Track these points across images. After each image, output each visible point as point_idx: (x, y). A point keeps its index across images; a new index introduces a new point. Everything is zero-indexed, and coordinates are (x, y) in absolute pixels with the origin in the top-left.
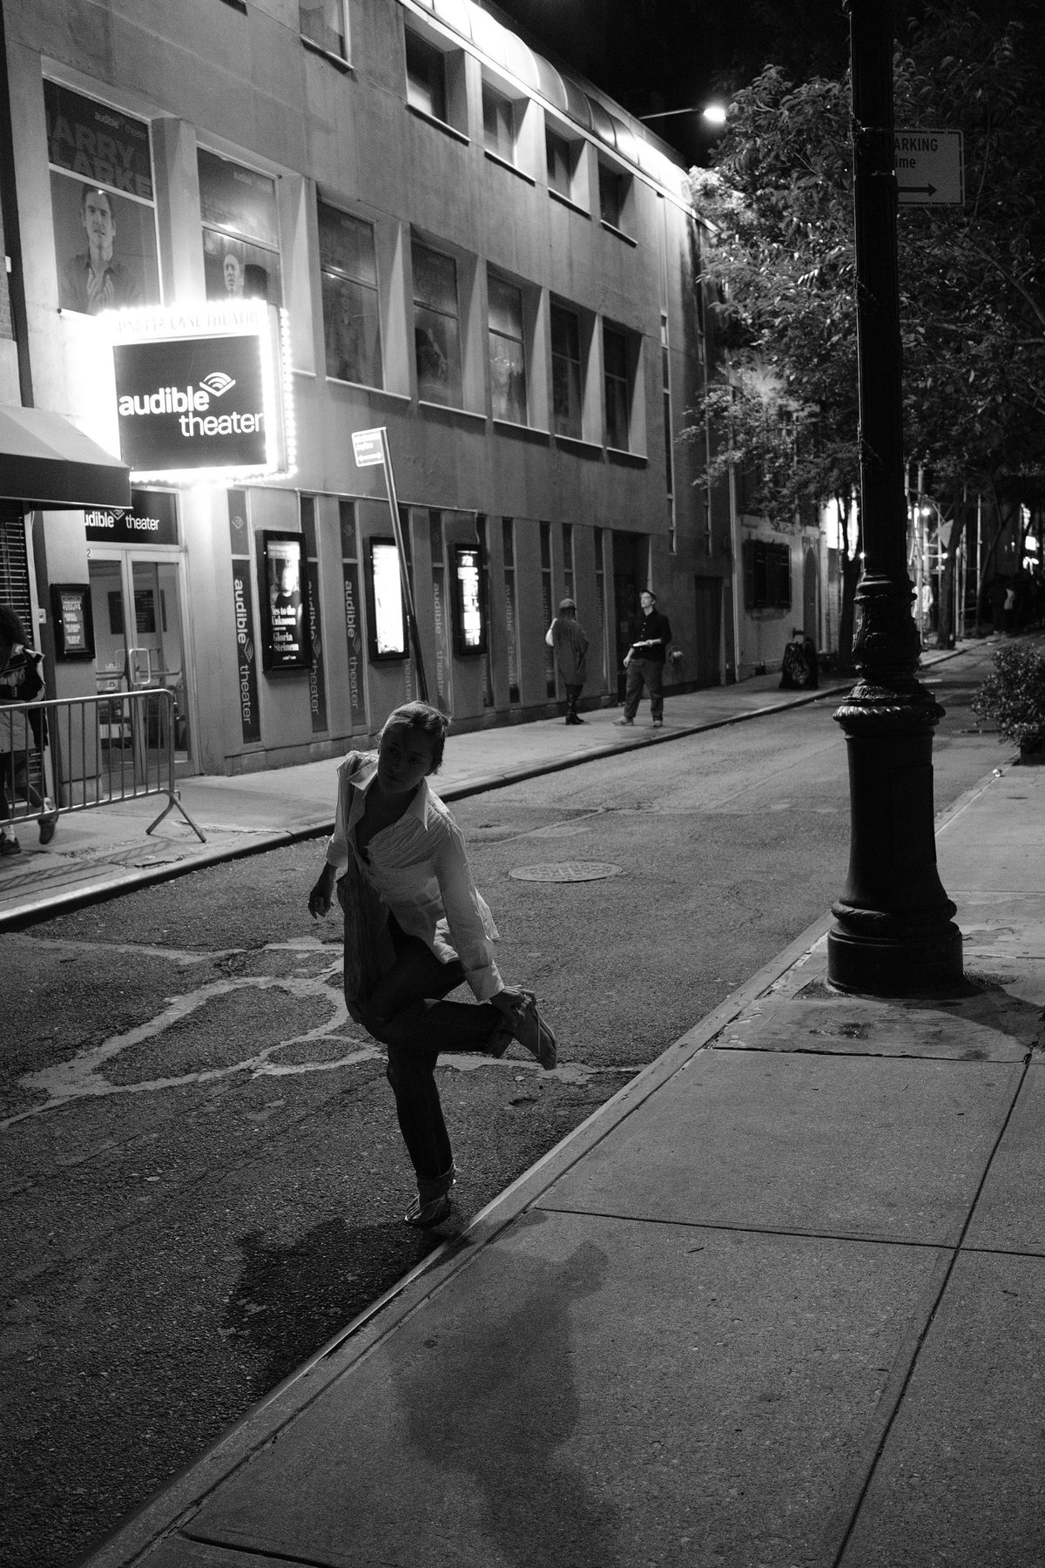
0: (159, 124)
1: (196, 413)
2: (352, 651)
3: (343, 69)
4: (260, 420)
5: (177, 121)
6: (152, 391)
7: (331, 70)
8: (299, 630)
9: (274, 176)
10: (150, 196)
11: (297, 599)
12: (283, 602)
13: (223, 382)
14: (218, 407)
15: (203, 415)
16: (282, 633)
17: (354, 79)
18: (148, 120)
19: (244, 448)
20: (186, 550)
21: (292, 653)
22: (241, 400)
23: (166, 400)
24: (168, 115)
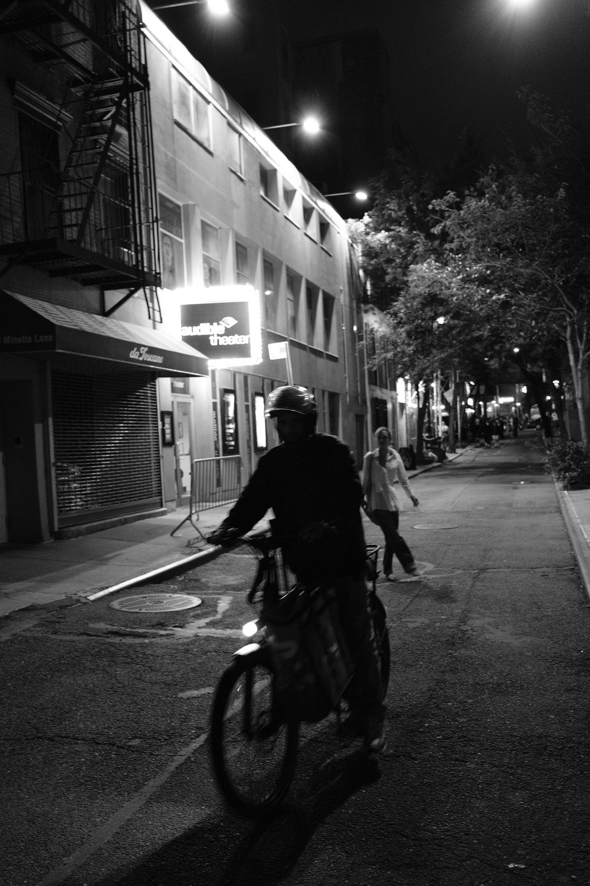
0: (186, 207)
1: (218, 335)
2: (249, 447)
3: (241, 180)
4: (249, 338)
5: (194, 205)
6: (198, 324)
7: (238, 181)
8: (234, 435)
9: (217, 227)
10: (181, 237)
11: (233, 421)
12: (229, 422)
13: (230, 322)
14: (229, 332)
15: (221, 336)
16: (229, 436)
17: (245, 184)
18: (181, 204)
19: (242, 351)
20: (193, 397)
21: (232, 446)
22: (239, 329)
23: (203, 329)
24: (191, 203)
